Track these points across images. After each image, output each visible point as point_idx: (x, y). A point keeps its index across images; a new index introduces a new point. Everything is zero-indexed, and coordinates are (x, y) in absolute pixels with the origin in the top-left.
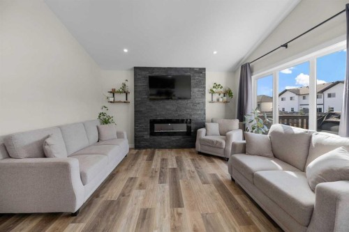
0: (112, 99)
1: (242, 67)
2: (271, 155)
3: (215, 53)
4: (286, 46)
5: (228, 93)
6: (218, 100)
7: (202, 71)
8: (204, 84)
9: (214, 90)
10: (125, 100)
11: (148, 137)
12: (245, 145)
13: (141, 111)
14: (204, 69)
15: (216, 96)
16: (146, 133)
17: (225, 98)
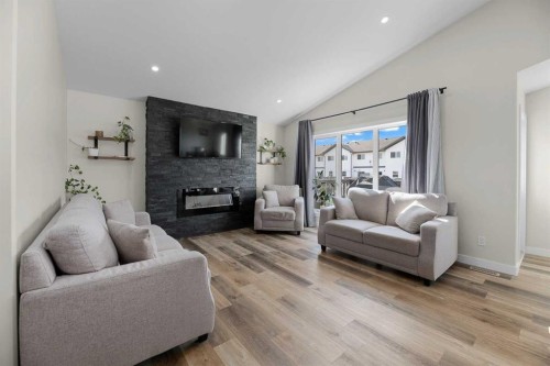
0: (94, 152)
1: (301, 123)
2: (355, 216)
3: (279, 101)
4: (354, 112)
5: (280, 152)
6: (268, 161)
7: (252, 120)
8: (255, 138)
9: (265, 147)
10: (122, 155)
11: (175, 219)
12: (334, 211)
13: (162, 176)
14: (255, 118)
15: (266, 155)
16: (171, 213)
17: (276, 158)
